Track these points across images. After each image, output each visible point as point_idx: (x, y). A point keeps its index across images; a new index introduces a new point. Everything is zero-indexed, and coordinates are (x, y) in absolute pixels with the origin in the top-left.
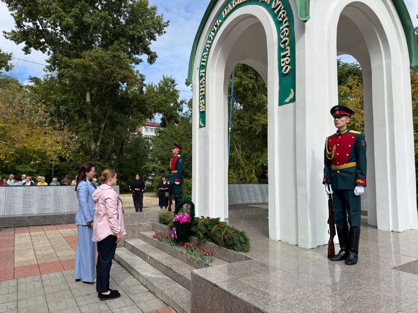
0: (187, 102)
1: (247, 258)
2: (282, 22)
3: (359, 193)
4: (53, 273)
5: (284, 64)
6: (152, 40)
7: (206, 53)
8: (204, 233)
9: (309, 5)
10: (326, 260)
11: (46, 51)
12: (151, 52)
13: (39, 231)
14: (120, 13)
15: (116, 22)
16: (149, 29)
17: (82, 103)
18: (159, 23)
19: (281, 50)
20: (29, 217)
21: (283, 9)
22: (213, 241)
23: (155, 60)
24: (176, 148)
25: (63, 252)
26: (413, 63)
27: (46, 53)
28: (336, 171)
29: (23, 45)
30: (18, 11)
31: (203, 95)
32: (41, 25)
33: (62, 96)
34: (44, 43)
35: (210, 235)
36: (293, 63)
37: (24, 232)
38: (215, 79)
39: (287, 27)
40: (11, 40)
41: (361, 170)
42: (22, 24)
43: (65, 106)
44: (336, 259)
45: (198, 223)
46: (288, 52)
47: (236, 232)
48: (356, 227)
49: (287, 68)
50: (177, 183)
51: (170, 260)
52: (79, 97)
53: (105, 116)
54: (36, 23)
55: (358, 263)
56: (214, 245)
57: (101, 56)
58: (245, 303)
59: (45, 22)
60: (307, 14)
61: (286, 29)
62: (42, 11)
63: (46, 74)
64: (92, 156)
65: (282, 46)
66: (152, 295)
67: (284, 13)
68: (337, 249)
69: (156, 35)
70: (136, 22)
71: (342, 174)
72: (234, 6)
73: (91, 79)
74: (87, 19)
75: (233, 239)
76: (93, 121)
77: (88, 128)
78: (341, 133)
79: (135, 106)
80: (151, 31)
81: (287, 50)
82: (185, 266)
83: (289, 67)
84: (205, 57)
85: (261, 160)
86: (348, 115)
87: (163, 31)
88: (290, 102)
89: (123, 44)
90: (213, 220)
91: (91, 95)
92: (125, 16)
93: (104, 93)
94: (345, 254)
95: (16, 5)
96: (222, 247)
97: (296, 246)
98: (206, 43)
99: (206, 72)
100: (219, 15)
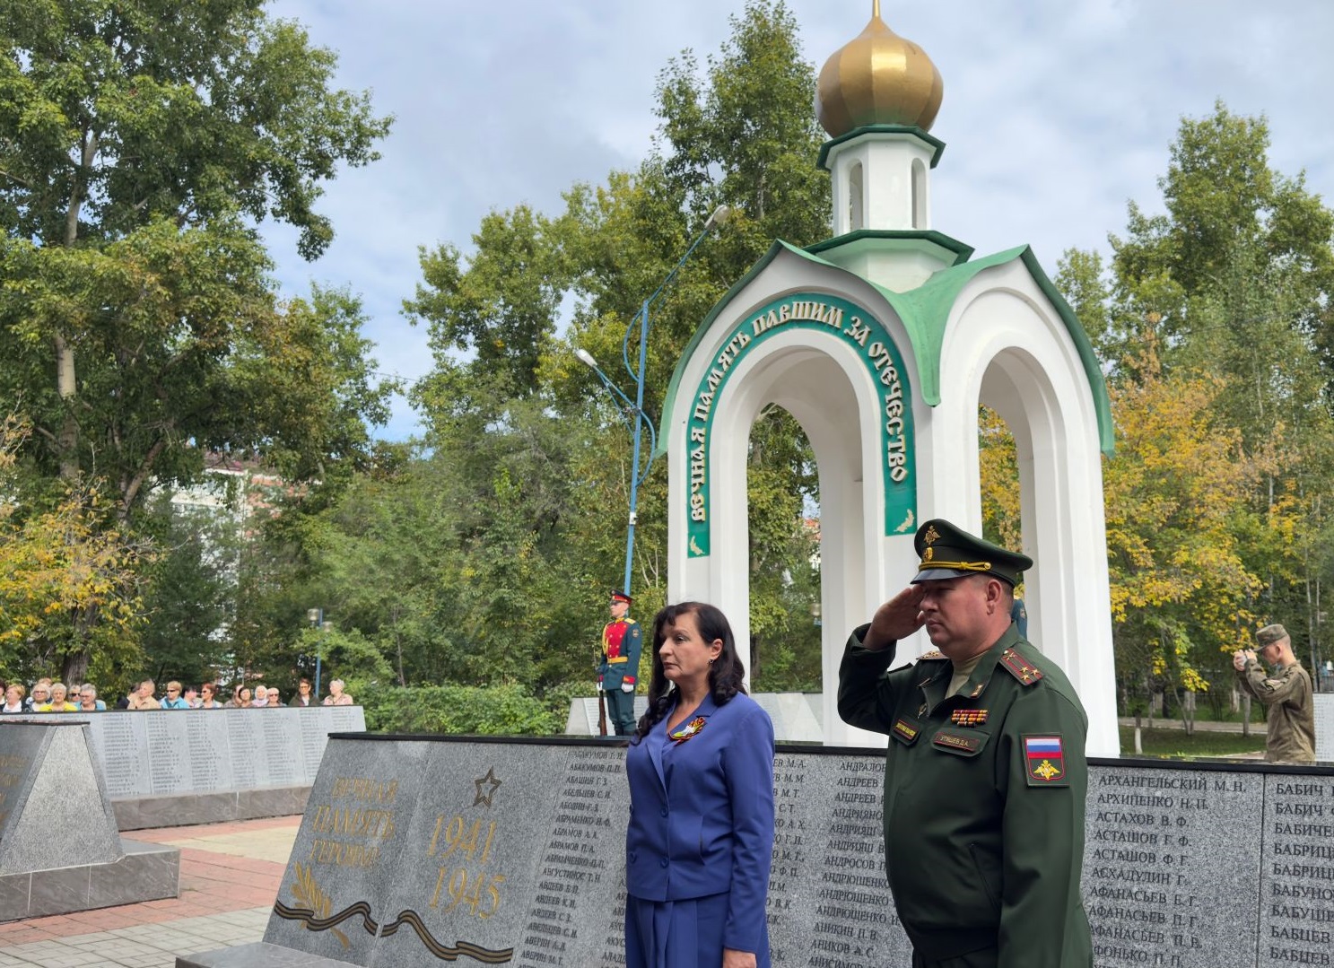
2: (888, 387)
5: (894, 464)
7: (711, 395)
9: (939, 376)
19: (887, 437)
21: (891, 366)
23: (327, 246)
36: (911, 464)
46: (902, 444)
49: (900, 471)
50: (627, 688)
60: (936, 393)
61: (898, 402)
65: (890, 431)
67: (892, 372)
69: (342, 161)
72: (782, 318)
81: (900, 440)
83: (904, 472)
84: (706, 403)
87: (369, 151)
88: (907, 532)
98: (708, 372)
99: (707, 436)
100: (744, 323)
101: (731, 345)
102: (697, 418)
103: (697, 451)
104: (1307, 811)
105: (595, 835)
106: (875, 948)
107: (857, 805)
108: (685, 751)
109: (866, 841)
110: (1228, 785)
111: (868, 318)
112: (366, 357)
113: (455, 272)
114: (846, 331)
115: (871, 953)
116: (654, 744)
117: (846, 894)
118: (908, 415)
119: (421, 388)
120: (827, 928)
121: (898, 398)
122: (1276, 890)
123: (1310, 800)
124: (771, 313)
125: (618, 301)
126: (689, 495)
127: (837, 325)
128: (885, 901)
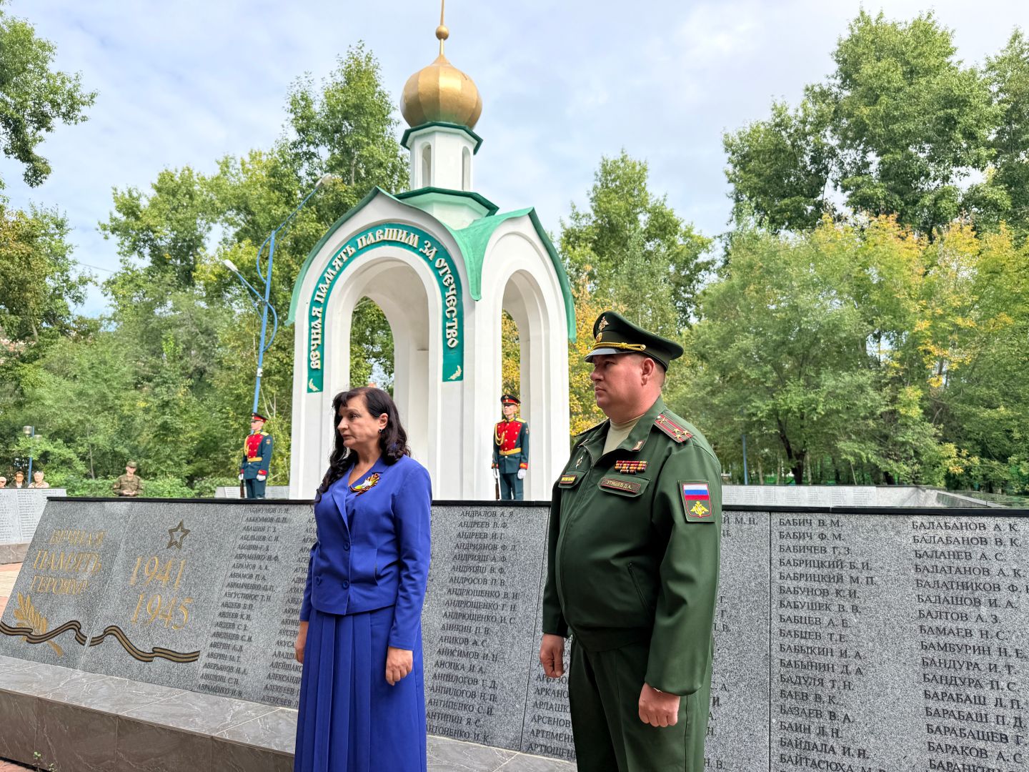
2: (447, 287)
3: (522, 476)
5: (450, 336)
7: (326, 286)
9: (481, 283)
12: (37, 157)
18: (69, 94)
19: (445, 319)
21: (450, 274)
26: (570, 333)
28: (505, 456)
31: (318, 344)
36: (461, 338)
41: (524, 455)
46: (456, 324)
49: (453, 341)
50: (261, 478)
60: (478, 293)
61: (453, 297)
65: (448, 315)
67: (450, 278)
69: (58, 120)
72: (378, 239)
78: (509, 420)
81: (454, 321)
83: (456, 342)
84: (323, 291)
86: (515, 404)
87: (79, 114)
88: (458, 379)
98: (325, 271)
99: (324, 313)
100: (352, 240)
101: (342, 254)
102: (317, 301)
103: (316, 322)
104: (802, 536)
105: (266, 568)
106: (488, 640)
107: (474, 541)
108: (365, 498)
109: (480, 565)
110: (744, 520)
111: (435, 243)
112: (70, 257)
113: (137, 207)
114: (421, 250)
115: (485, 644)
116: (338, 494)
117: (466, 603)
118: (460, 306)
119: (110, 283)
120: (451, 627)
121: (454, 295)
122: (782, 591)
123: (803, 529)
124: (370, 234)
125: (253, 233)
126: (310, 351)
127: (415, 245)
128: (495, 607)
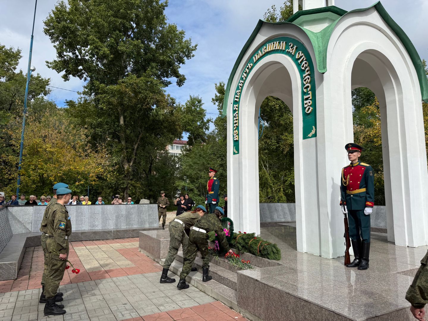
0: (214, 120)
1: (279, 264)
2: (304, 70)
3: (368, 213)
4: (121, 277)
5: (307, 105)
6: (181, 64)
7: (239, 91)
8: (242, 245)
9: (326, 60)
10: (343, 266)
11: (83, 77)
12: (180, 75)
13: (92, 245)
14: (150, 40)
15: (147, 48)
16: (179, 53)
17: (116, 126)
18: (188, 47)
19: (304, 93)
20: (82, 233)
21: (305, 60)
22: (250, 252)
23: (184, 82)
24: (212, 172)
25: (121, 262)
26: (424, 96)
27: (83, 79)
28: (350, 195)
29: (63, 73)
30: (60, 43)
31: (237, 126)
32: (80, 55)
33: (98, 119)
34: (81, 70)
35: (247, 247)
36: (314, 105)
37: (80, 246)
38: (247, 113)
39: (308, 75)
40: (53, 69)
41: (369, 194)
42: (63, 54)
43: (100, 129)
44: (351, 265)
45: (236, 237)
46: (310, 95)
47: (269, 244)
48: (367, 240)
49: (309, 108)
50: (214, 203)
51: (214, 267)
52: (113, 120)
53: (138, 137)
54: (75, 53)
55: (368, 269)
56: (251, 255)
57: (135, 83)
58: (279, 290)
59: (83, 52)
60: (325, 67)
61: (308, 77)
62: (80, 41)
63: (80, 97)
64: (125, 176)
65: (305, 90)
66: (203, 293)
67: (306, 63)
68: (352, 258)
69: (185, 58)
70: (166, 48)
71: (355, 198)
72: (263, 53)
73: (126, 104)
74: (121, 48)
75: (267, 249)
76: (126, 142)
77: (122, 149)
78: (354, 165)
79: (165, 127)
80: (180, 55)
81: (309, 94)
82: (228, 272)
83: (311, 108)
84: (238, 94)
85: (289, 179)
86: (359, 151)
87: (192, 54)
88: (312, 137)
89: (154, 69)
90: (249, 235)
91: (125, 118)
92: (155, 42)
93: (137, 116)
94: (358, 262)
95: (58, 37)
96: (258, 257)
97: (320, 257)
98: (239, 82)
99: (238, 107)
100: (250, 59)
101: (246, 69)
102: (236, 101)
103: (235, 114)
111: (296, 42)
114: (287, 50)
118: (313, 82)
126: (233, 131)
127: (284, 49)
